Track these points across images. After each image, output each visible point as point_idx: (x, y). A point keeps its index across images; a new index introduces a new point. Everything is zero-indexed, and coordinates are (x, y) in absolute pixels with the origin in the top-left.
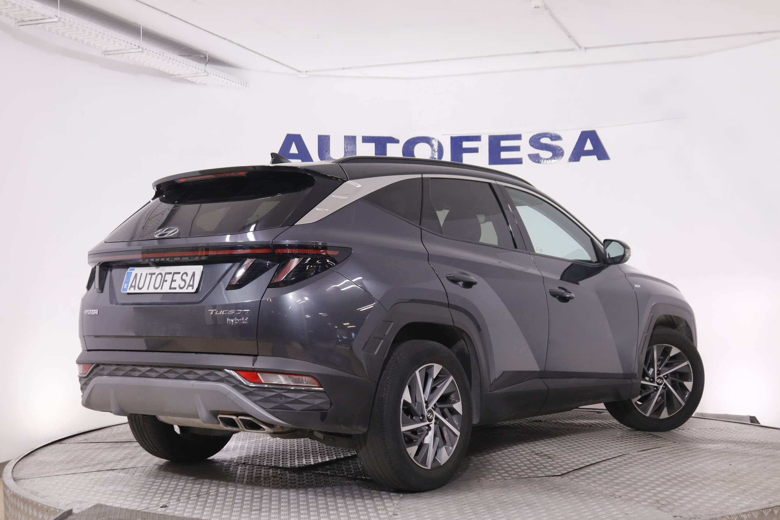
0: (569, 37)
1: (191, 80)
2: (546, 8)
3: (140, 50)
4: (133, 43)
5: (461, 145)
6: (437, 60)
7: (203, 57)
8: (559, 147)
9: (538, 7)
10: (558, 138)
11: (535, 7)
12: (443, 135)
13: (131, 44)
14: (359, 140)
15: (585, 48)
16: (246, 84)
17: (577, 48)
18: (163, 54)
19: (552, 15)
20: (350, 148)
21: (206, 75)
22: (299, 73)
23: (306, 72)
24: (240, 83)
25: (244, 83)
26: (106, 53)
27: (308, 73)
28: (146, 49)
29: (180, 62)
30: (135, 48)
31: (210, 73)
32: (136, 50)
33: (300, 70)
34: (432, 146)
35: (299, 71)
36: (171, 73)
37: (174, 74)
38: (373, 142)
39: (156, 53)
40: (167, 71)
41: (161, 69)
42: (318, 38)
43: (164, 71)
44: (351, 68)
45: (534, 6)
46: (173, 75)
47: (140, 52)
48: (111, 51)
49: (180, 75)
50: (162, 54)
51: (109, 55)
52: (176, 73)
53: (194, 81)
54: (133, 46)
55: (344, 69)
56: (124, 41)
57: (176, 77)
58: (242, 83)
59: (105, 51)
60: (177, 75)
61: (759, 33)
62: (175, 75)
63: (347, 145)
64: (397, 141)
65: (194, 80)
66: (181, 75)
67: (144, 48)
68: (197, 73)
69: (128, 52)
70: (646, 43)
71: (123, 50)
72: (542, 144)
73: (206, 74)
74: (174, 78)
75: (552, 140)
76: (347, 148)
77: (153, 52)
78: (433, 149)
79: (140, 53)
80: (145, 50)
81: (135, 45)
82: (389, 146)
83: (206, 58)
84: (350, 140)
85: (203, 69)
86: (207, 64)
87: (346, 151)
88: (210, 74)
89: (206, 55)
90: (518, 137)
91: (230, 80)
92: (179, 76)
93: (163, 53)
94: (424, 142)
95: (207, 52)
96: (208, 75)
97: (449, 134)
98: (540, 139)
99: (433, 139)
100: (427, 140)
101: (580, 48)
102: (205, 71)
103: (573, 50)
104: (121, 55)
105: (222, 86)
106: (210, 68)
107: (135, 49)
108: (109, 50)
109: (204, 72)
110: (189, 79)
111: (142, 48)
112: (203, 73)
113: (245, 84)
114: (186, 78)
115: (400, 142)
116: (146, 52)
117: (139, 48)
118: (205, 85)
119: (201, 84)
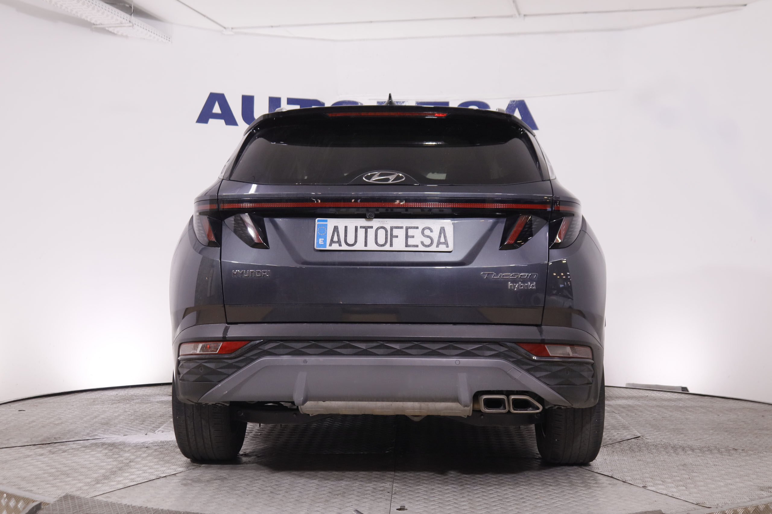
1: (113, 31)
6: (371, 22)
7: (128, 7)
14: (284, 101)
15: (525, 15)
17: (517, 14)
21: (130, 26)
22: (224, 30)
23: (232, 28)
24: (163, 37)
27: (234, 30)
31: (135, 24)
33: (226, 26)
35: (225, 28)
36: (93, 22)
37: (95, 23)
38: (297, 105)
40: (89, 20)
41: (83, 17)
43: (86, 19)
44: (279, 26)
49: (101, 24)
52: (98, 23)
53: (115, 32)
55: (272, 27)
58: (166, 38)
60: (99, 25)
61: (698, 8)
62: (97, 25)
64: (322, 104)
65: (116, 30)
66: (104, 24)
68: (121, 23)
70: (586, 13)
73: (131, 24)
74: (95, 28)
75: (480, 108)
76: (271, 106)
83: (132, 8)
84: (275, 102)
85: (128, 20)
86: (131, 14)
88: (135, 25)
89: (132, 6)
91: (154, 33)
95: (132, 1)
96: (133, 26)
97: (376, 99)
98: (468, 107)
101: (519, 14)
102: (130, 21)
103: (511, 16)
106: (134, 19)
109: (128, 22)
110: (111, 29)
113: (168, 39)
114: (107, 29)
115: (326, 105)
118: (127, 37)
119: (122, 36)
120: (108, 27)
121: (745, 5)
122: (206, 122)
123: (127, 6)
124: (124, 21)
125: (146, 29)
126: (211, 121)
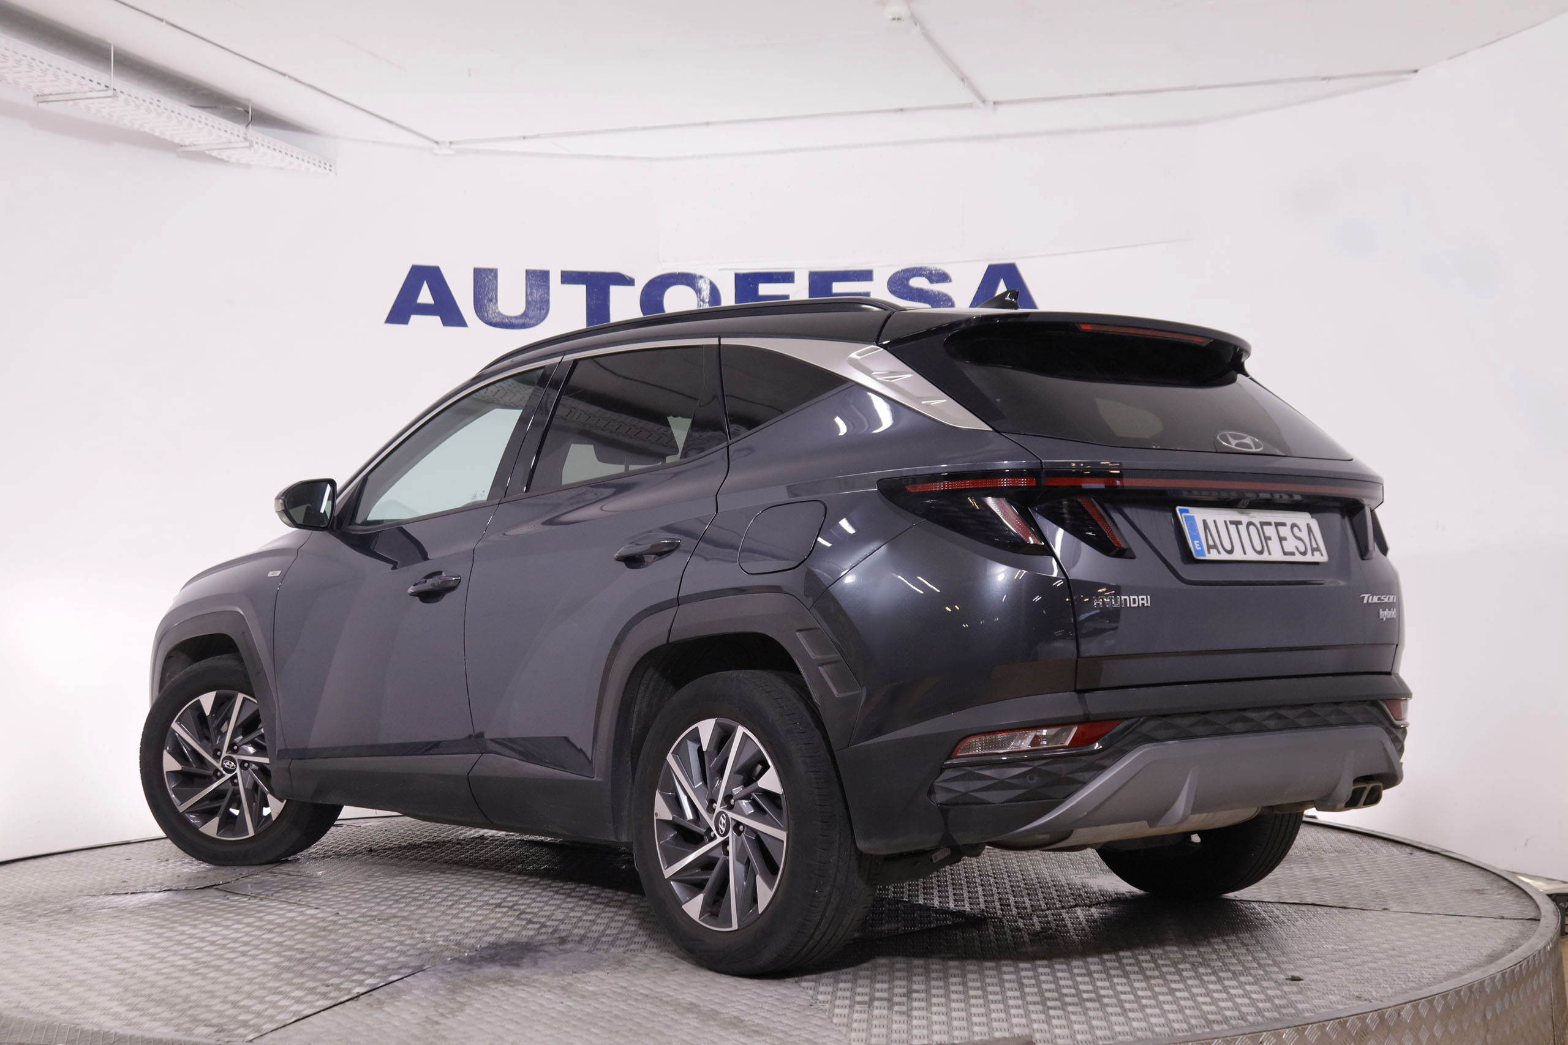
0: (963, 80)
1: (219, 157)
2: (915, 20)
3: (110, 93)
4: (95, 80)
5: (757, 290)
6: (708, 124)
7: (241, 111)
8: (946, 295)
9: (899, 19)
10: (943, 277)
11: (894, 19)
12: (720, 270)
13: (91, 81)
14: (555, 279)
15: (995, 103)
16: (330, 166)
17: (978, 102)
18: (158, 103)
19: (927, 36)
20: (537, 294)
21: (247, 147)
22: (435, 145)
23: (451, 143)
24: (317, 163)
25: (325, 164)
26: (41, 98)
27: (453, 146)
28: (121, 92)
29: (193, 119)
30: (100, 89)
31: (257, 143)
32: (102, 94)
33: (437, 139)
34: (698, 291)
35: (437, 143)
36: (177, 140)
37: (182, 144)
38: (582, 283)
39: (144, 101)
40: (167, 136)
41: (157, 134)
42: (470, 75)
43: (162, 137)
44: (538, 136)
45: (891, 17)
46: (182, 146)
47: (110, 97)
48: (51, 95)
49: (194, 145)
50: (155, 102)
51: (47, 102)
52: (187, 143)
53: (225, 159)
54: (94, 85)
55: (524, 138)
56: (75, 75)
57: (189, 149)
58: (322, 165)
59: (38, 95)
60: (190, 146)
61: (1324, 79)
62: (185, 146)
63: (531, 289)
64: (630, 282)
65: (224, 155)
66: (198, 145)
67: (118, 90)
68: (230, 142)
69: (84, 97)
70: (1111, 94)
71: (74, 93)
72: (912, 289)
73: (247, 144)
74: (184, 152)
75: (931, 281)
76: (531, 294)
77: (137, 98)
78: (700, 298)
79: (110, 99)
80: (120, 94)
81: (99, 84)
82: (615, 291)
83: (248, 113)
84: (538, 280)
85: (242, 135)
86: (249, 124)
87: (530, 299)
88: (255, 146)
89: (248, 107)
90: (866, 275)
91: (297, 158)
92: (193, 149)
93: (158, 101)
94: (682, 284)
95: (249, 100)
96: (251, 146)
97: (733, 269)
98: (908, 280)
99: (701, 277)
100: (688, 280)
101: (984, 102)
102: (245, 139)
103: (970, 106)
104: (71, 103)
105: (282, 169)
106: (255, 133)
107: (99, 91)
108: (46, 92)
109: (243, 140)
110: (215, 153)
111: (114, 89)
112: (241, 142)
113: (328, 166)
114: (207, 152)
115: (636, 282)
116: (122, 97)
117: (105, 91)
118: (248, 166)
119: (238, 164)
120: (209, 150)
121: (1416, 71)
122: (405, 321)
123: (240, 109)
124: (233, 138)
125: (280, 152)
126: (415, 319)
